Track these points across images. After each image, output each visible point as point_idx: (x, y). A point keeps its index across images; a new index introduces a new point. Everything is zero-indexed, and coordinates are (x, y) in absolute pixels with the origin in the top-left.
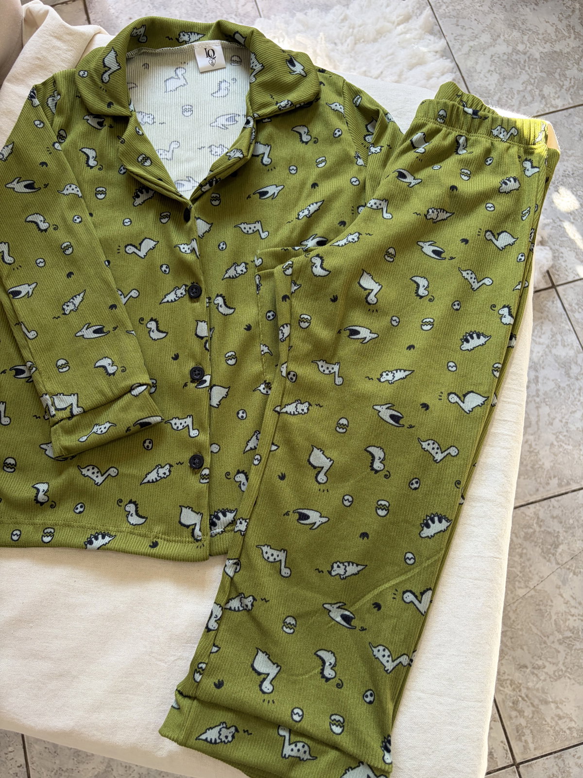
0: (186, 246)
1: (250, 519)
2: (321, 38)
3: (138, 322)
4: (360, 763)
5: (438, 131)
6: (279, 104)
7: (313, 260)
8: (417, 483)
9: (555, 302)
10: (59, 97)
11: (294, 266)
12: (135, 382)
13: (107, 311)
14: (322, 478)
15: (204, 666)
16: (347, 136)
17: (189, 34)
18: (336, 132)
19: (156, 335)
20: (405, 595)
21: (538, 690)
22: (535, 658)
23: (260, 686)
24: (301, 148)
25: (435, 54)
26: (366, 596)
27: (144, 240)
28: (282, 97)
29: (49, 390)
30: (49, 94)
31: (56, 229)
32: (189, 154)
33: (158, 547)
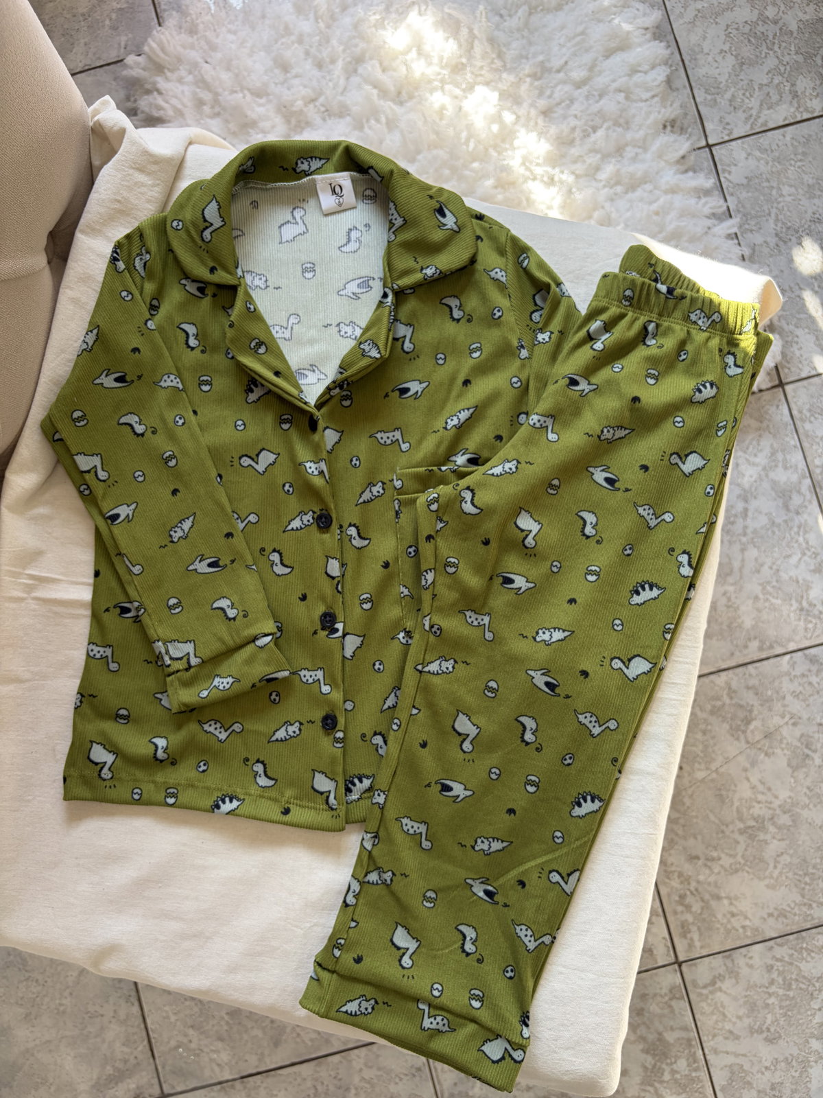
0: (312, 465)
1: (388, 791)
3: (258, 553)
4: (498, 1036)
5: (622, 316)
6: (424, 271)
7: (463, 494)
8: (570, 758)
9: (780, 407)
10: (148, 256)
11: (440, 500)
12: (259, 632)
13: (223, 540)
15: (342, 942)
16: (510, 318)
17: (309, 159)
18: (496, 311)
19: (279, 569)
20: (551, 875)
21: (709, 884)
22: (710, 848)
23: (400, 961)
24: (451, 328)
25: (643, 31)
26: (511, 873)
27: (261, 451)
28: (428, 261)
29: (162, 635)
30: (135, 251)
31: (154, 433)
32: (313, 333)
33: (291, 813)
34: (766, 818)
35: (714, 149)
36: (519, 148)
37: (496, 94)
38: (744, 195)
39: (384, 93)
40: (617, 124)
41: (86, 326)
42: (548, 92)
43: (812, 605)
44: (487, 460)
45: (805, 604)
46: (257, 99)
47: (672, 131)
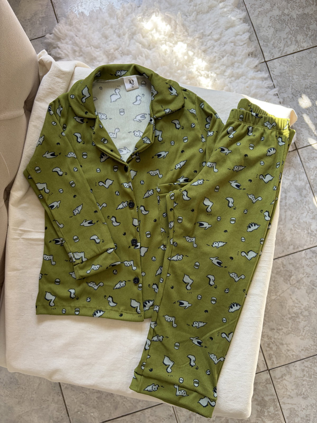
0: (126, 184)
1: (160, 305)
2: (179, 15)
3: (107, 218)
4: (205, 397)
5: (239, 125)
6: (165, 111)
7: (183, 193)
8: (228, 290)
9: (297, 158)
10: (62, 109)
11: (175, 195)
12: (108, 247)
13: (93, 213)
14: (189, 287)
15: (145, 363)
16: (198, 127)
17: (121, 71)
18: (192, 125)
19: (115, 224)
20: (222, 335)
21: (279, 339)
22: (278, 325)
23: (167, 370)
24: (176, 131)
25: (240, 20)
26: (207, 334)
27: (107, 180)
28: (167, 107)
29: (72, 250)
30: (57, 107)
31: (66, 174)
32: (124, 135)
33: (123, 316)
34: (299, 313)
35: (267, 63)
36: (195, 64)
37: (186, 45)
38: (279, 79)
39: (144, 46)
40: (231, 54)
41: (39, 135)
42: (205, 44)
43: (312, 231)
44: (192, 180)
45: (309, 231)
46: (96, 50)
47: (252, 57)
